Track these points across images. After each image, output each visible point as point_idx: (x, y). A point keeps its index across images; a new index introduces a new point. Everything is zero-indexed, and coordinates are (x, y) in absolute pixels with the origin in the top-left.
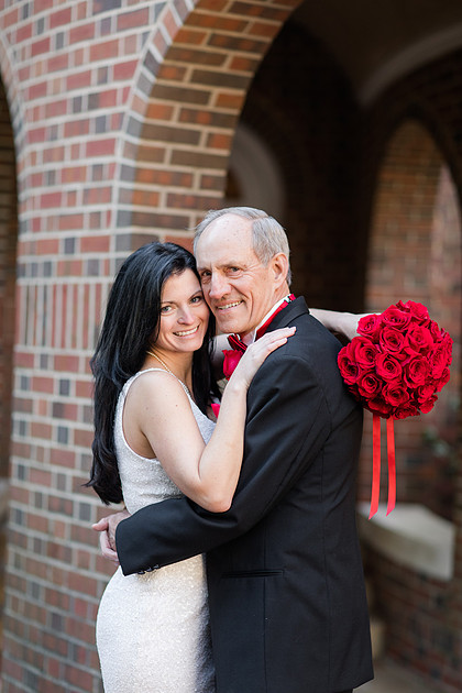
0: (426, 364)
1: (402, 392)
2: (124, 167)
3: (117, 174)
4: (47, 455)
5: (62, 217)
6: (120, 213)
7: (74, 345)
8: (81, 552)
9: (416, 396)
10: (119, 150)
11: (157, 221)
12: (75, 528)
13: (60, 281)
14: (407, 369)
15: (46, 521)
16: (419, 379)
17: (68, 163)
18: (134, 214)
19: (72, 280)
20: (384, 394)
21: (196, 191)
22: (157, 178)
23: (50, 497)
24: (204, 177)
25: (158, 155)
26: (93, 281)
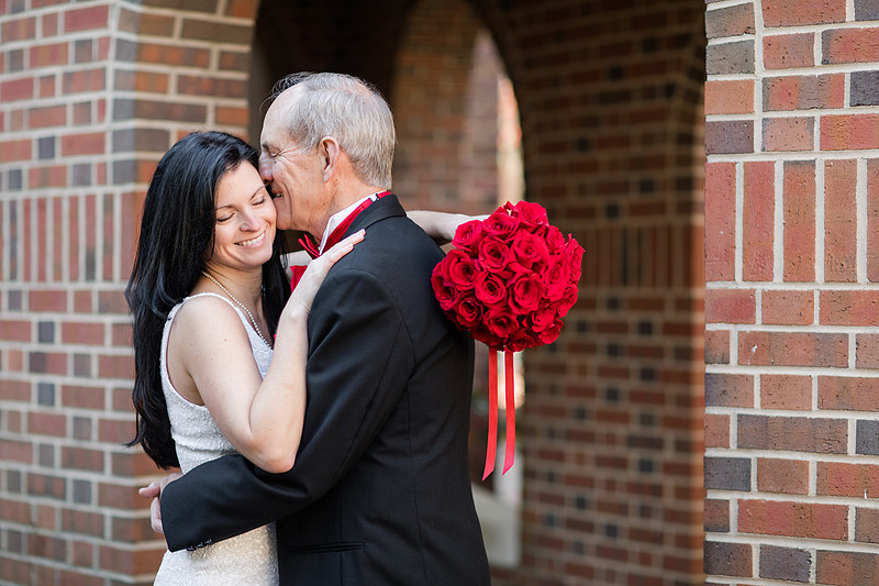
0: (537, 283)
1: (509, 321)
2: (120, 42)
3: (112, 52)
4: (24, 421)
5: (33, 110)
6: (116, 102)
7: (58, 277)
8: (77, 544)
9: (530, 323)
10: (113, 21)
11: (166, 112)
12: (67, 513)
13: (35, 195)
14: (513, 291)
15: (27, 506)
16: (529, 304)
17: (40, 40)
18: (137, 103)
19: (51, 193)
20: (486, 323)
21: (213, 72)
22: (164, 55)
23: (31, 476)
24: (223, 54)
25: (165, 27)
26: (82, 192)
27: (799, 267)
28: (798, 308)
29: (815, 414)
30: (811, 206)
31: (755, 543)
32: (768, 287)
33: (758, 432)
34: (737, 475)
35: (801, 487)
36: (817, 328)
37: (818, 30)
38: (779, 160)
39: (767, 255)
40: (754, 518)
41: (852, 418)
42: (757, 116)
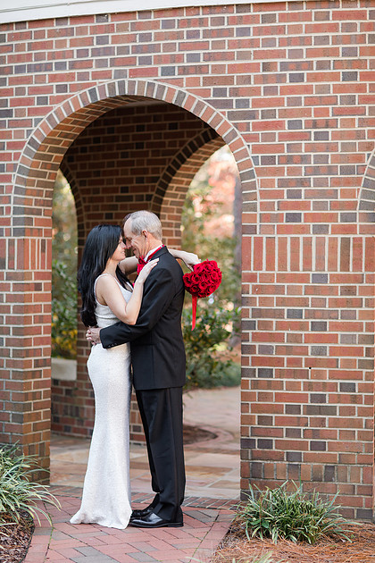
2: (17, 188)
3: (13, 191)
6: (15, 208)
10: (14, 181)
21: (43, 198)
24: (46, 192)
25: (32, 184)
27: (270, 266)
28: (270, 278)
29: (275, 308)
30: (274, 249)
31: (257, 344)
32: (261, 272)
33: (257, 313)
34: (251, 325)
35: (271, 328)
36: (276, 284)
37: (276, 201)
38: (264, 236)
39: (261, 263)
40: (256, 337)
41: (286, 308)
42: (258, 224)
